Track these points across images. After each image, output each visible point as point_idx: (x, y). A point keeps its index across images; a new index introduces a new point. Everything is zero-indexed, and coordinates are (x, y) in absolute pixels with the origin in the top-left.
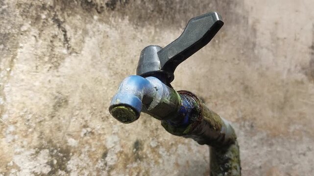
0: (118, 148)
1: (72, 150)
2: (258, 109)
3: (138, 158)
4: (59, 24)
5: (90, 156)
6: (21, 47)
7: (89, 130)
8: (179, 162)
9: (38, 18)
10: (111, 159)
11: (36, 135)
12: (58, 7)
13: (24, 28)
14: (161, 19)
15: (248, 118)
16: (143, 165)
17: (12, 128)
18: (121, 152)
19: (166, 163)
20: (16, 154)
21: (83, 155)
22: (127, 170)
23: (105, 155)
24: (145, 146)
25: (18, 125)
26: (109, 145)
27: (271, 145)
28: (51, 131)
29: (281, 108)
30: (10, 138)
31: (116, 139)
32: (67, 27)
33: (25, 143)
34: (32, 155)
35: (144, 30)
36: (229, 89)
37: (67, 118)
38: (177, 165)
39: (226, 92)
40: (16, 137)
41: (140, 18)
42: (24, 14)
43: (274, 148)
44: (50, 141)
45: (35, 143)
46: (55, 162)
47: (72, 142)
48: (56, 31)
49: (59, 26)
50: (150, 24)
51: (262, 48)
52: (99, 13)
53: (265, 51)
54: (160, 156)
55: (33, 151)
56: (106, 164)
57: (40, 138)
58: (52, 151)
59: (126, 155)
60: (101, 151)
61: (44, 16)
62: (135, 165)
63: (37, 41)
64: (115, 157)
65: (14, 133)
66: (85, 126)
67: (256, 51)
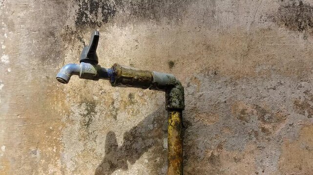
0: (120, 99)
1: (96, 102)
2: (221, 60)
3: (132, 103)
4: (80, 39)
5: (105, 104)
6: (66, 56)
7: (103, 91)
8: (158, 103)
9: (71, 39)
10: (116, 105)
11: (79, 97)
12: (79, 31)
13: (66, 46)
14: (137, 18)
15: (211, 68)
16: (135, 107)
17: (68, 95)
18: (122, 101)
19: (149, 104)
20: (71, 106)
21: (102, 104)
22: (126, 110)
23: (113, 103)
24: (136, 96)
25: (71, 93)
26: (115, 97)
27: (235, 84)
28: (85, 94)
29: (245, 55)
30: (68, 99)
31: (118, 94)
32: (85, 40)
33: (75, 101)
34: (78, 106)
35: (127, 28)
36: (193, 51)
37: (91, 86)
38: (157, 105)
39: (190, 54)
40: (71, 98)
41: (123, 22)
42: (65, 39)
43: (238, 87)
44: (86, 99)
45: (79, 100)
46: (89, 108)
47: (96, 98)
48: (80, 43)
49: (81, 41)
50: (130, 23)
51: (221, 12)
52: (99, 27)
53: (224, 14)
54: (145, 101)
55: (79, 104)
56: (114, 108)
57: (81, 97)
58: (87, 103)
59: (125, 102)
60: (111, 101)
61: (73, 38)
62: (131, 107)
63: (72, 51)
64: (118, 103)
65: (70, 97)
66: (101, 89)
67: (216, 17)
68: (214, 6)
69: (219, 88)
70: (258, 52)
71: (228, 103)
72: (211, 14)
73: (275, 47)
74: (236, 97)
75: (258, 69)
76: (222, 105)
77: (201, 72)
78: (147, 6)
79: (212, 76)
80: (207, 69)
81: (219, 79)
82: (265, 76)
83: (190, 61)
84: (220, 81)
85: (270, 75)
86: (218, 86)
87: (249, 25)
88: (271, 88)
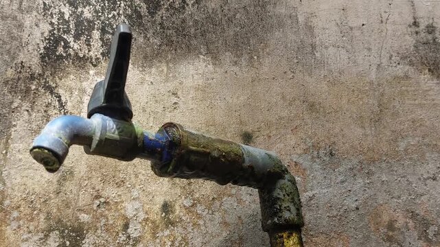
0: (142, 216)
1: (86, 227)
2: (337, 130)
3: (170, 223)
4: (51, 90)
5: (107, 230)
6: (15, 126)
7: (102, 200)
8: (227, 220)
9: (28, 90)
10: (134, 231)
11: (42, 217)
12: (48, 73)
13: (15, 105)
14: (173, 52)
15: (323, 144)
16: (178, 231)
17: (15, 214)
18: (146, 220)
19: (209, 224)
20: (23, 241)
21: (99, 231)
22: (158, 241)
23: (126, 226)
24: (177, 207)
25: (22, 209)
26: (130, 213)
27: (370, 174)
28: (58, 209)
29: (377, 120)
30: (14, 225)
31: (137, 204)
32: (61, 92)
33: (31, 228)
34: (41, 239)
35: (153, 70)
36: (285, 114)
37: (75, 191)
38: (226, 224)
39: (281, 118)
40: (21, 222)
41: (145, 57)
42: (14, 90)
43: (375, 178)
44: (60, 221)
45: (43, 225)
46: (68, 243)
47: (84, 217)
48: (49, 98)
49: (52, 93)
50: (160, 61)
51: (326, 48)
52: (95, 66)
53: (331, 50)
54: (199, 217)
55: (41, 235)
56: (129, 237)
57: (48, 219)
58: (63, 231)
59: (153, 222)
60: (120, 223)
61: (33, 87)
62: (167, 232)
63: (30, 115)
64: (139, 226)
65: (19, 219)
66: (98, 197)
67: (318, 55)
68: (313, 36)
69: (342, 182)
70: (395, 115)
71: (362, 211)
72: (309, 49)
73: (421, 106)
74: (373, 197)
75: (402, 145)
76: (353, 215)
77: (306, 151)
78: (193, 30)
79: (327, 159)
80: (316, 147)
81: (339, 164)
82: (415, 156)
83: (283, 131)
84: (341, 169)
85: (423, 155)
86: (341, 178)
87: (374, 68)
88: (428, 178)
